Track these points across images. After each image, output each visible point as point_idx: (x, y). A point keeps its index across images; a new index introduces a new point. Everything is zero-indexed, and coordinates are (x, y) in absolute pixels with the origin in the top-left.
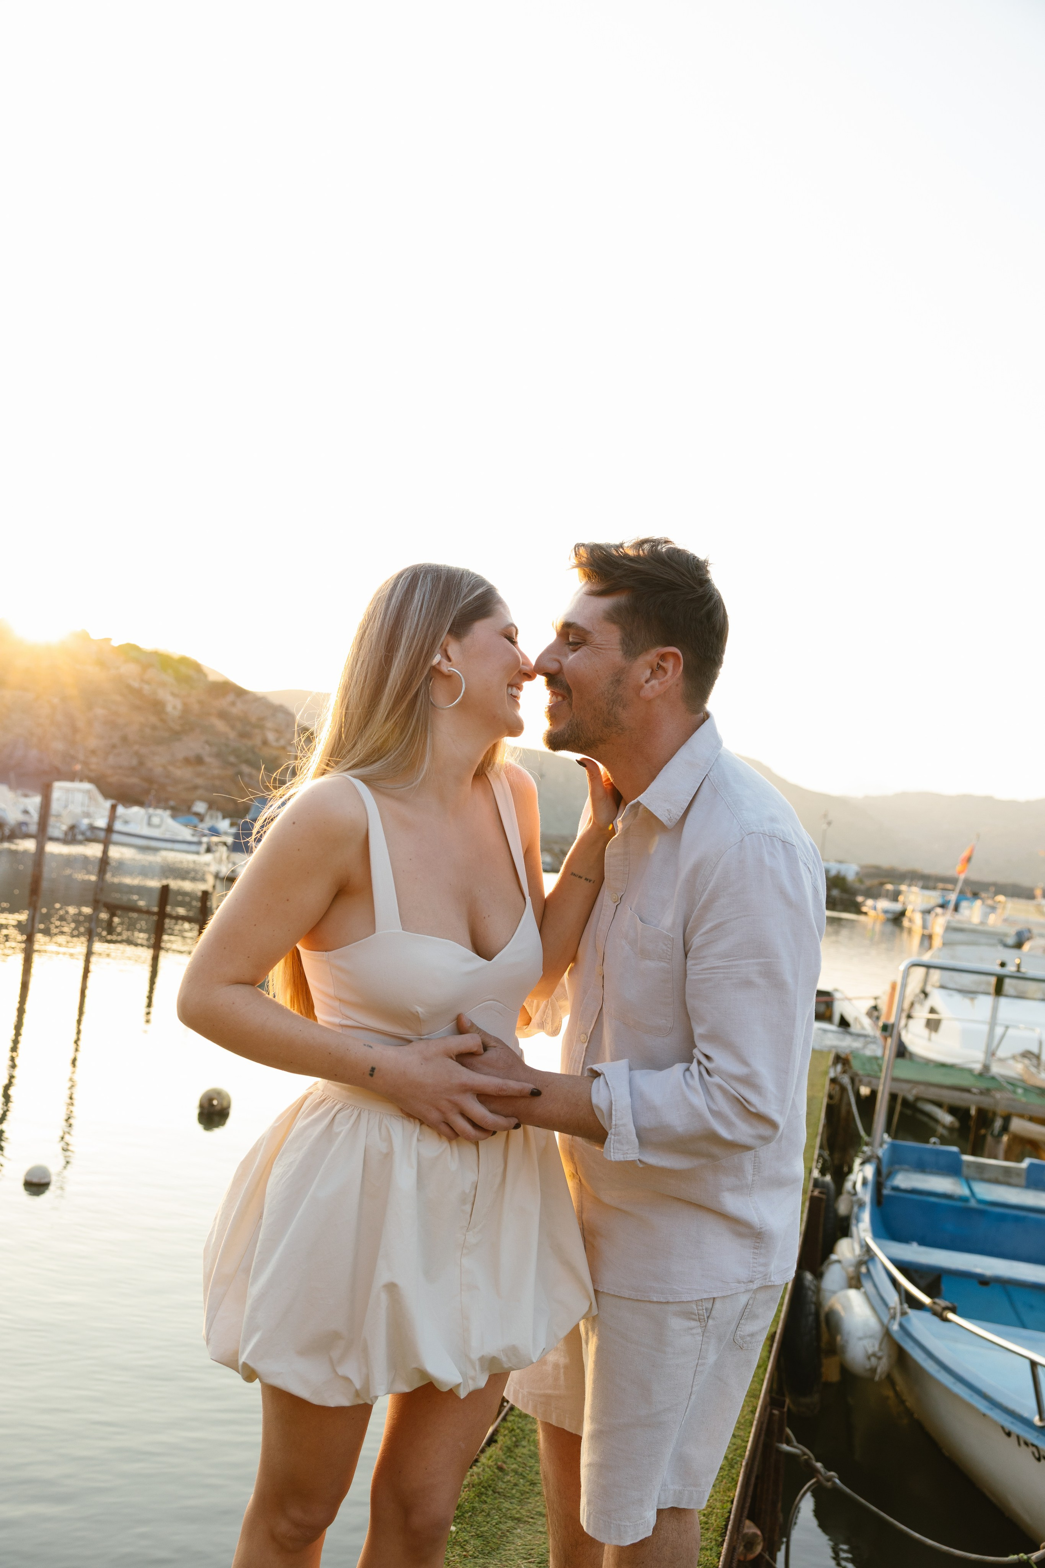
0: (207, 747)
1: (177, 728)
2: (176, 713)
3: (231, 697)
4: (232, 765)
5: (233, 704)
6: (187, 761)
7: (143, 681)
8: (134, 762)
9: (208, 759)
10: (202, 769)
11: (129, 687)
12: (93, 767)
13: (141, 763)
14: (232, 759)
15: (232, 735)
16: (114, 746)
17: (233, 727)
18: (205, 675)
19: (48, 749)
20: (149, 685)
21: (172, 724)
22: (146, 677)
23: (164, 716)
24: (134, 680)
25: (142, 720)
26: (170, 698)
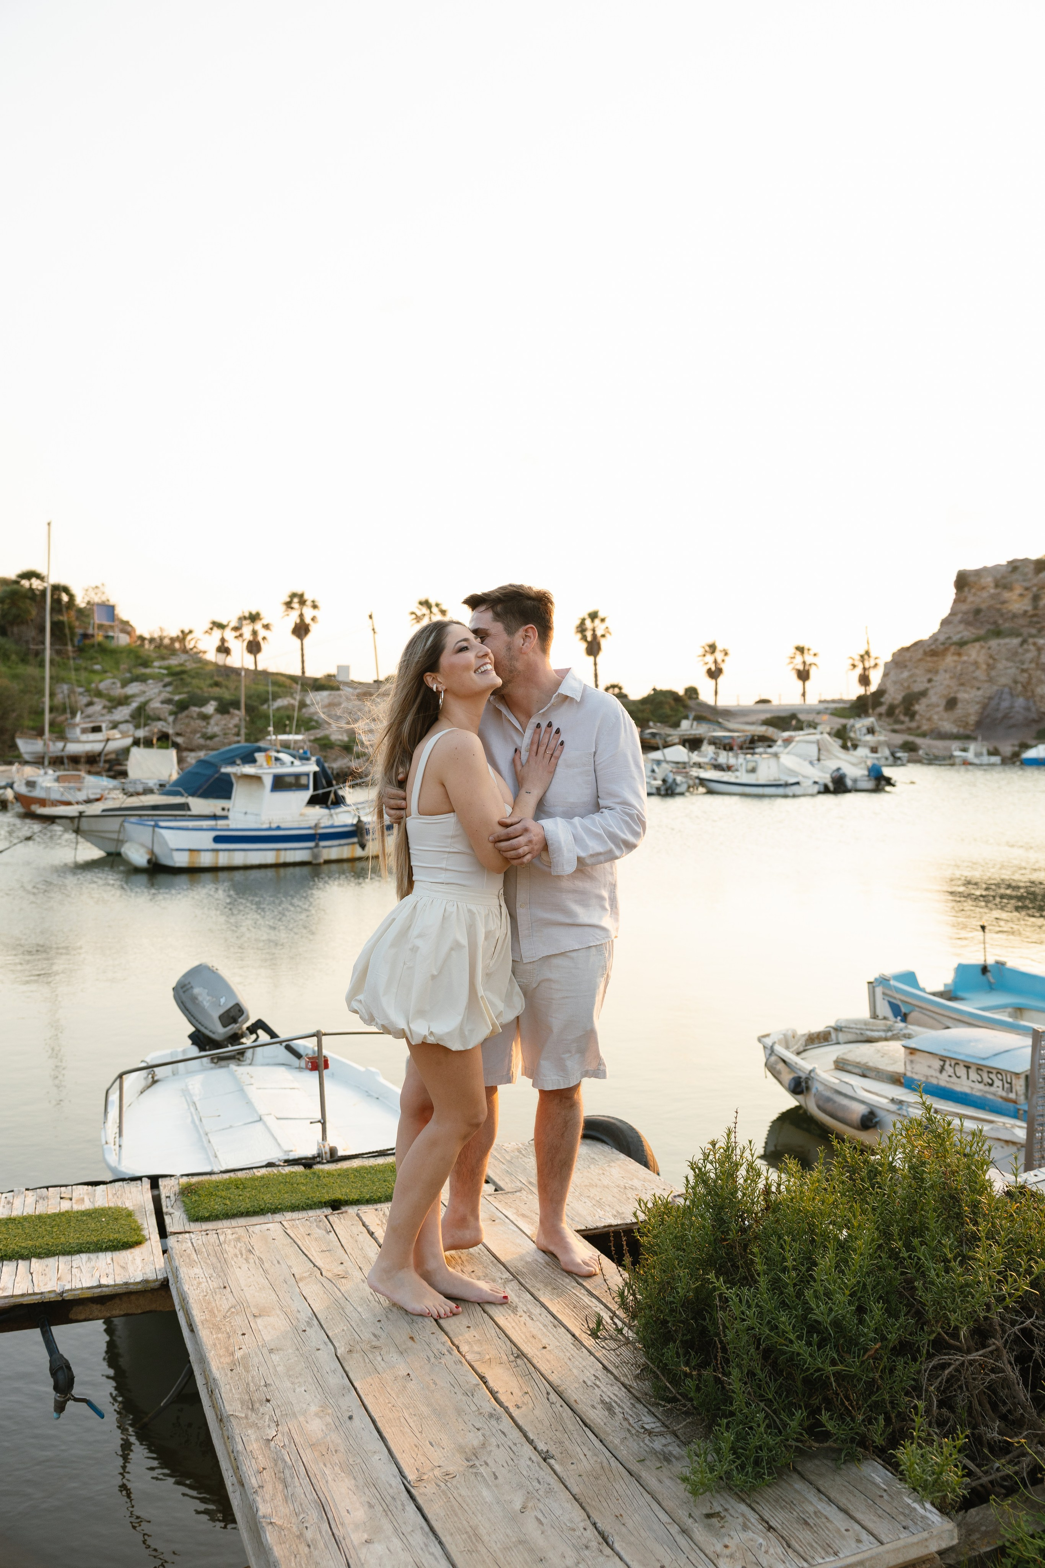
19: (1033, 696)
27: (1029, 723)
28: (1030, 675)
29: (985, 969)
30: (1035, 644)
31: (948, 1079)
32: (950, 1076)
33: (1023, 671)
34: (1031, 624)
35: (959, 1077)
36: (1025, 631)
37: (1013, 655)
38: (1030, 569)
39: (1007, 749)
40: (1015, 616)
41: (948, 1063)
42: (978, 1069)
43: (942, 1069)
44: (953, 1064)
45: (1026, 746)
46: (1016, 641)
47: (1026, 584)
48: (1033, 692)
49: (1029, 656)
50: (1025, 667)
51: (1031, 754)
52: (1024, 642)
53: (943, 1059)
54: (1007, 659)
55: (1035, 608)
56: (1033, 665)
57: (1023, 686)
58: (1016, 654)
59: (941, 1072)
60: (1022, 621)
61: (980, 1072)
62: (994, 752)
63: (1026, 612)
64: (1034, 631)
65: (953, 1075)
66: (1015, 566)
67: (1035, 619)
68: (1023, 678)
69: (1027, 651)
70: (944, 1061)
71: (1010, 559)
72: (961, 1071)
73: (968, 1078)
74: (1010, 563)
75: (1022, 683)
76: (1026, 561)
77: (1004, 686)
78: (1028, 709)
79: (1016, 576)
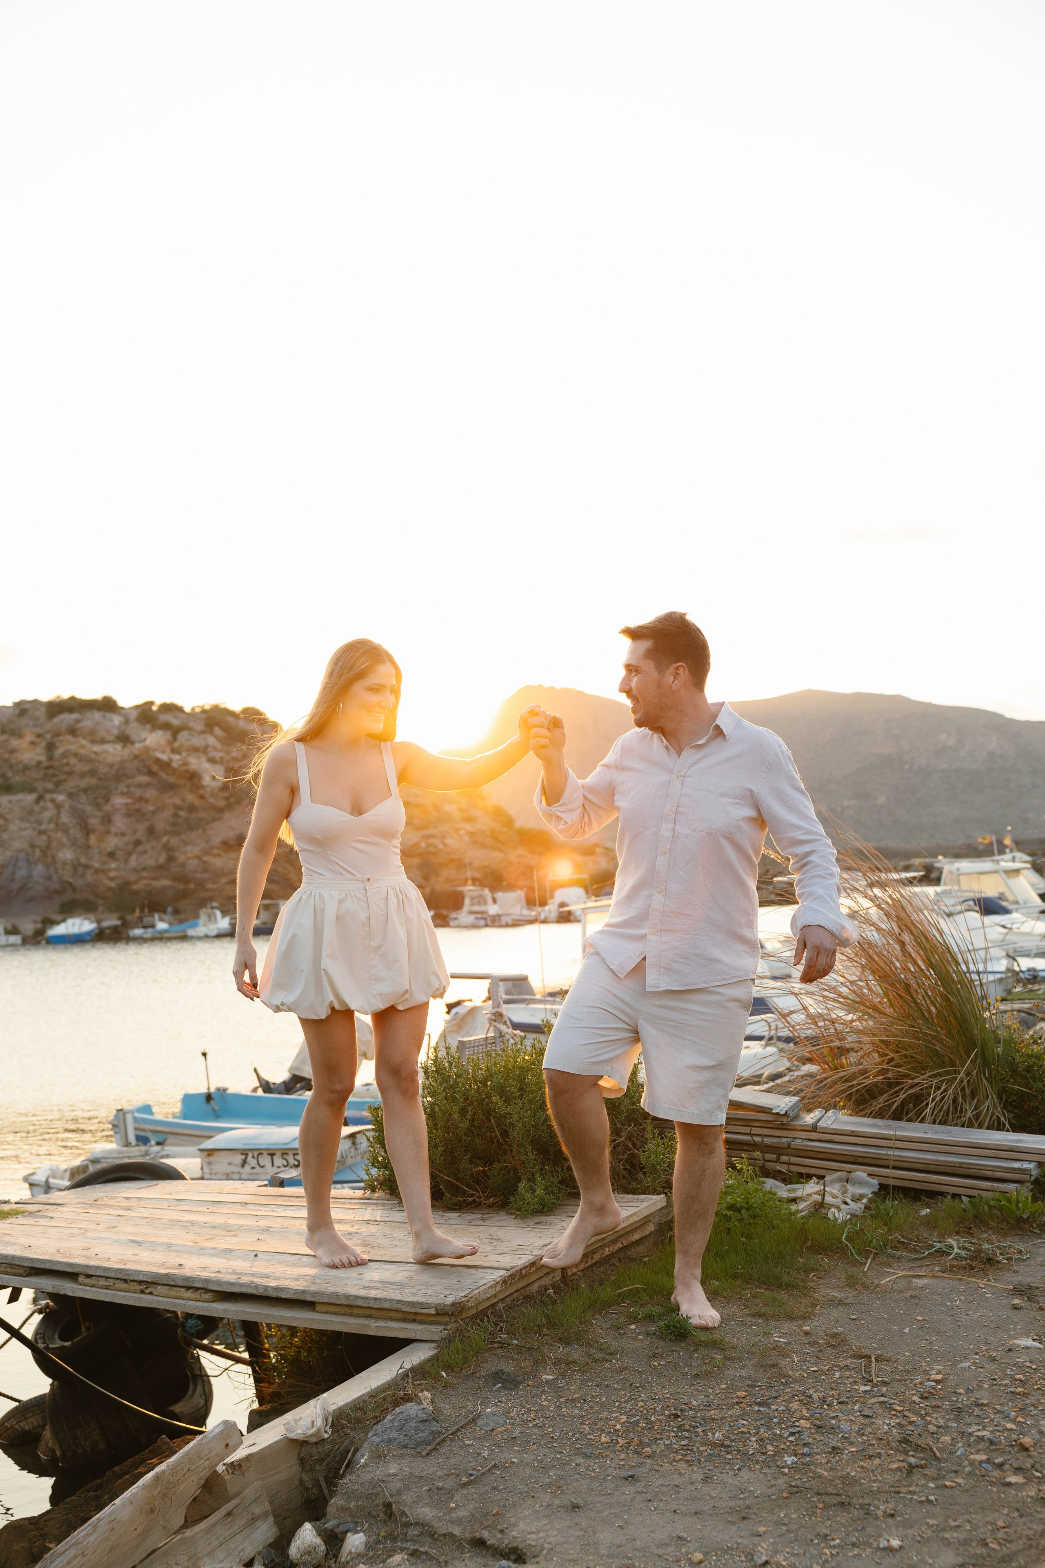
1: (221, 803)
2: (217, 784)
7: (173, 750)
11: (157, 761)
13: (171, 859)
16: (138, 843)
19: (54, 861)
20: (180, 753)
21: (212, 800)
22: (176, 745)
23: (201, 792)
24: (163, 752)
25: (177, 801)
26: (207, 765)
27: (50, 895)
28: (49, 837)
29: (209, 1097)
30: (53, 801)
31: (251, 1171)
32: (253, 1168)
33: (41, 832)
34: (46, 778)
35: (263, 1167)
36: (40, 785)
37: (28, 814)
38: (41, 713)
39: (28, 927)
40: (26, 768)
41: (250, 1155)
42: (283, 1154)
43: (244, 1163)
44: (256, 1156)
45: (50, 922)
46: (31, 797)
47: (38, 730)
48: (53, 857)
49: (47, 815)
50: (43, 827)
51: (60, 930)
52: (40, 798)
53: (245, 1153)
54: (22, 819)
55: (50, 758)
56: (52, 826)
57: (42, 851)
58: (31, 812)
59: (243, 1166)
60: (35, 774)
61: (285, 1156)
62: (12, 931)
63: (39, 763)
64: (50, 786)
65: (257, 1166)
66: (23, 709)
67: (50, 771)
68: (41, 841)
69: (45, 809)
70: (247, 1155)
71: (17, 700)
72: (265, 1160)
73: (273, 1165)
74: (17, 705)
75: (40, 847)
76: (35, 702)
77: (20, 851)
78: (49, 878)
79: (24, 721)
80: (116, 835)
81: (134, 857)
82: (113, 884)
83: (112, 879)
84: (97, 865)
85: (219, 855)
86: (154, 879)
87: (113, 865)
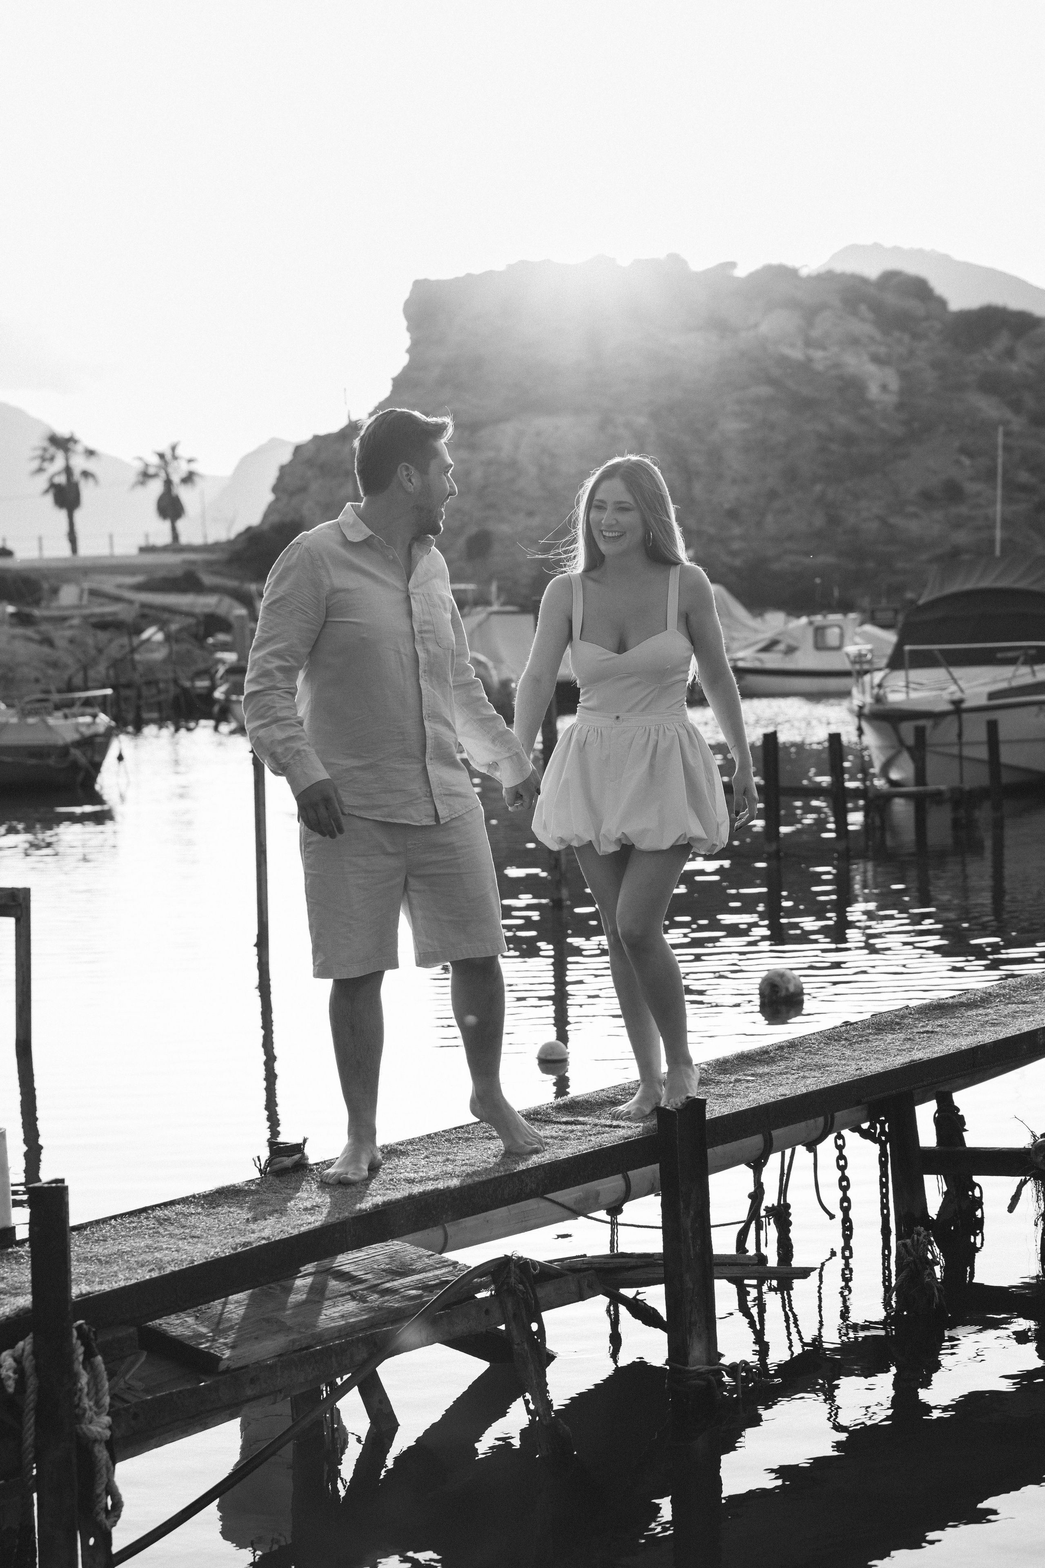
0: (966, 461)
1: (899, 431)
2: (891, 399)
3: (1002, 341)
4: (1024, 488)
5: (1010, 354)
6: (928, 498)
7: (809, 343)
8: (819, 521)
9: (971, 487)
10: (963, 510)
11: (783, 361)
12: (736, 546)
13: (833, 520)
14: (1024, 477)
15: (1018, 423)
16: (773, 495)
17: (1016, 406)
18: (942, 303)
20: (824, 348)
21: (884, 425)
22: (815, 333)
23: (864, 411)
24: (792, 346)
25: (822, 427)
26: (871, 368)
80: (734, 481)
81: (770, 518)
82: (737, 562)
83: (734, 554)
84: (712, 530)
85: (915, 515)
86: (807, 554)
87: (737, 531)
